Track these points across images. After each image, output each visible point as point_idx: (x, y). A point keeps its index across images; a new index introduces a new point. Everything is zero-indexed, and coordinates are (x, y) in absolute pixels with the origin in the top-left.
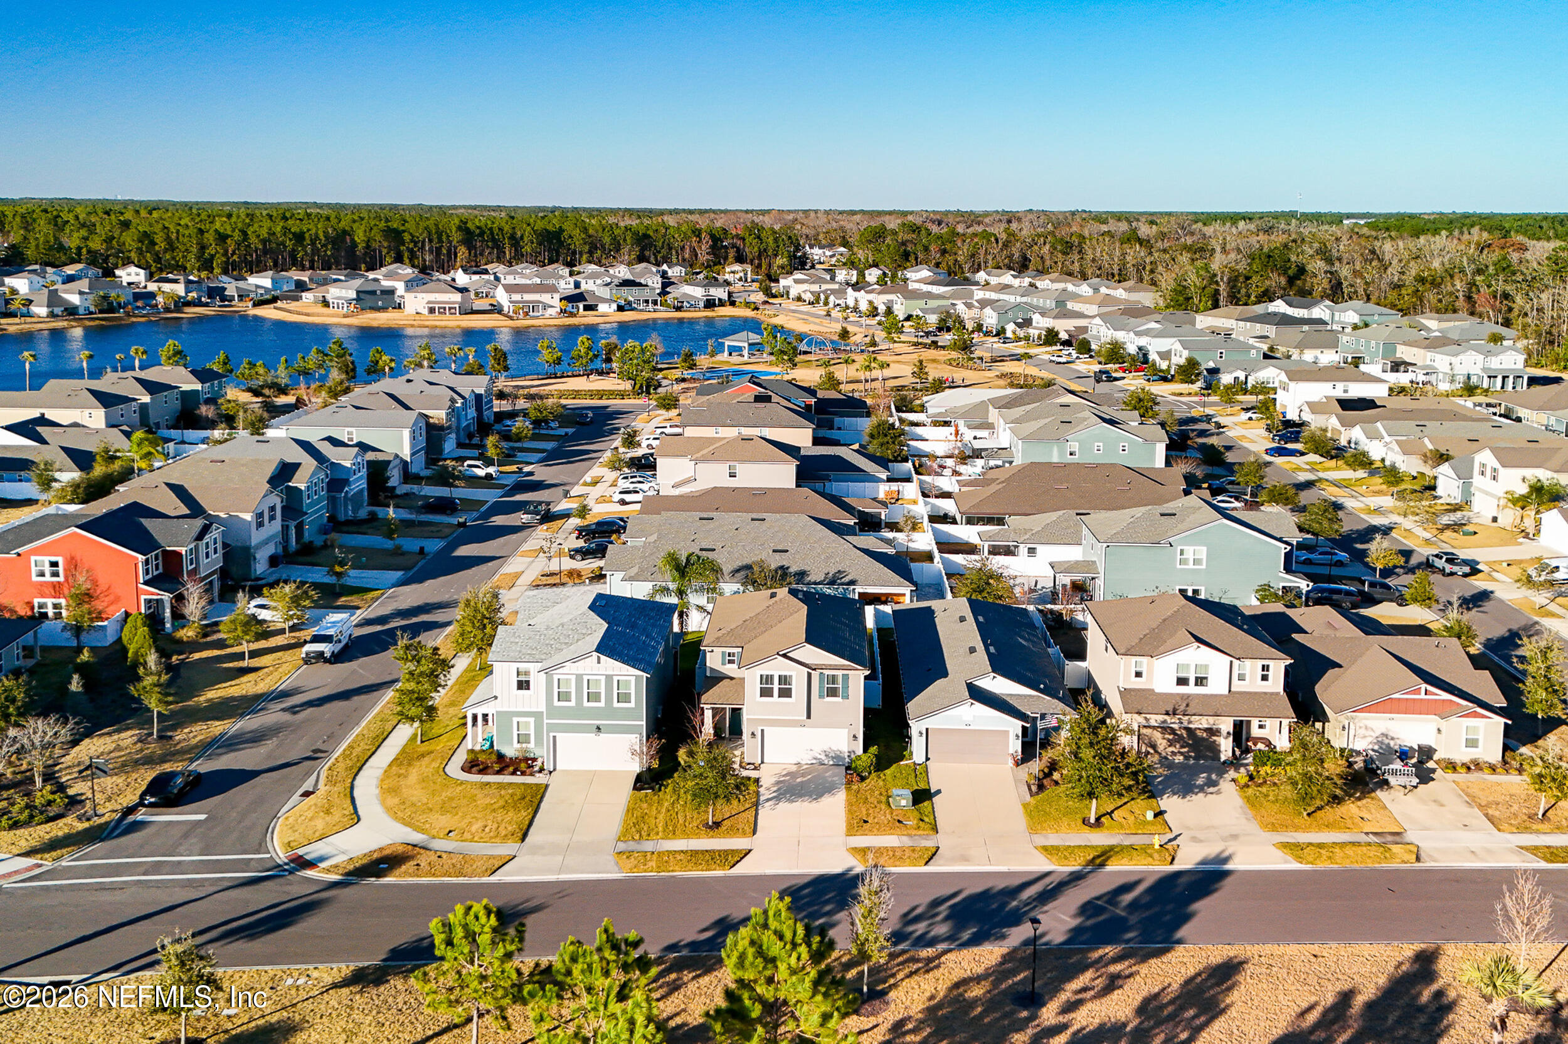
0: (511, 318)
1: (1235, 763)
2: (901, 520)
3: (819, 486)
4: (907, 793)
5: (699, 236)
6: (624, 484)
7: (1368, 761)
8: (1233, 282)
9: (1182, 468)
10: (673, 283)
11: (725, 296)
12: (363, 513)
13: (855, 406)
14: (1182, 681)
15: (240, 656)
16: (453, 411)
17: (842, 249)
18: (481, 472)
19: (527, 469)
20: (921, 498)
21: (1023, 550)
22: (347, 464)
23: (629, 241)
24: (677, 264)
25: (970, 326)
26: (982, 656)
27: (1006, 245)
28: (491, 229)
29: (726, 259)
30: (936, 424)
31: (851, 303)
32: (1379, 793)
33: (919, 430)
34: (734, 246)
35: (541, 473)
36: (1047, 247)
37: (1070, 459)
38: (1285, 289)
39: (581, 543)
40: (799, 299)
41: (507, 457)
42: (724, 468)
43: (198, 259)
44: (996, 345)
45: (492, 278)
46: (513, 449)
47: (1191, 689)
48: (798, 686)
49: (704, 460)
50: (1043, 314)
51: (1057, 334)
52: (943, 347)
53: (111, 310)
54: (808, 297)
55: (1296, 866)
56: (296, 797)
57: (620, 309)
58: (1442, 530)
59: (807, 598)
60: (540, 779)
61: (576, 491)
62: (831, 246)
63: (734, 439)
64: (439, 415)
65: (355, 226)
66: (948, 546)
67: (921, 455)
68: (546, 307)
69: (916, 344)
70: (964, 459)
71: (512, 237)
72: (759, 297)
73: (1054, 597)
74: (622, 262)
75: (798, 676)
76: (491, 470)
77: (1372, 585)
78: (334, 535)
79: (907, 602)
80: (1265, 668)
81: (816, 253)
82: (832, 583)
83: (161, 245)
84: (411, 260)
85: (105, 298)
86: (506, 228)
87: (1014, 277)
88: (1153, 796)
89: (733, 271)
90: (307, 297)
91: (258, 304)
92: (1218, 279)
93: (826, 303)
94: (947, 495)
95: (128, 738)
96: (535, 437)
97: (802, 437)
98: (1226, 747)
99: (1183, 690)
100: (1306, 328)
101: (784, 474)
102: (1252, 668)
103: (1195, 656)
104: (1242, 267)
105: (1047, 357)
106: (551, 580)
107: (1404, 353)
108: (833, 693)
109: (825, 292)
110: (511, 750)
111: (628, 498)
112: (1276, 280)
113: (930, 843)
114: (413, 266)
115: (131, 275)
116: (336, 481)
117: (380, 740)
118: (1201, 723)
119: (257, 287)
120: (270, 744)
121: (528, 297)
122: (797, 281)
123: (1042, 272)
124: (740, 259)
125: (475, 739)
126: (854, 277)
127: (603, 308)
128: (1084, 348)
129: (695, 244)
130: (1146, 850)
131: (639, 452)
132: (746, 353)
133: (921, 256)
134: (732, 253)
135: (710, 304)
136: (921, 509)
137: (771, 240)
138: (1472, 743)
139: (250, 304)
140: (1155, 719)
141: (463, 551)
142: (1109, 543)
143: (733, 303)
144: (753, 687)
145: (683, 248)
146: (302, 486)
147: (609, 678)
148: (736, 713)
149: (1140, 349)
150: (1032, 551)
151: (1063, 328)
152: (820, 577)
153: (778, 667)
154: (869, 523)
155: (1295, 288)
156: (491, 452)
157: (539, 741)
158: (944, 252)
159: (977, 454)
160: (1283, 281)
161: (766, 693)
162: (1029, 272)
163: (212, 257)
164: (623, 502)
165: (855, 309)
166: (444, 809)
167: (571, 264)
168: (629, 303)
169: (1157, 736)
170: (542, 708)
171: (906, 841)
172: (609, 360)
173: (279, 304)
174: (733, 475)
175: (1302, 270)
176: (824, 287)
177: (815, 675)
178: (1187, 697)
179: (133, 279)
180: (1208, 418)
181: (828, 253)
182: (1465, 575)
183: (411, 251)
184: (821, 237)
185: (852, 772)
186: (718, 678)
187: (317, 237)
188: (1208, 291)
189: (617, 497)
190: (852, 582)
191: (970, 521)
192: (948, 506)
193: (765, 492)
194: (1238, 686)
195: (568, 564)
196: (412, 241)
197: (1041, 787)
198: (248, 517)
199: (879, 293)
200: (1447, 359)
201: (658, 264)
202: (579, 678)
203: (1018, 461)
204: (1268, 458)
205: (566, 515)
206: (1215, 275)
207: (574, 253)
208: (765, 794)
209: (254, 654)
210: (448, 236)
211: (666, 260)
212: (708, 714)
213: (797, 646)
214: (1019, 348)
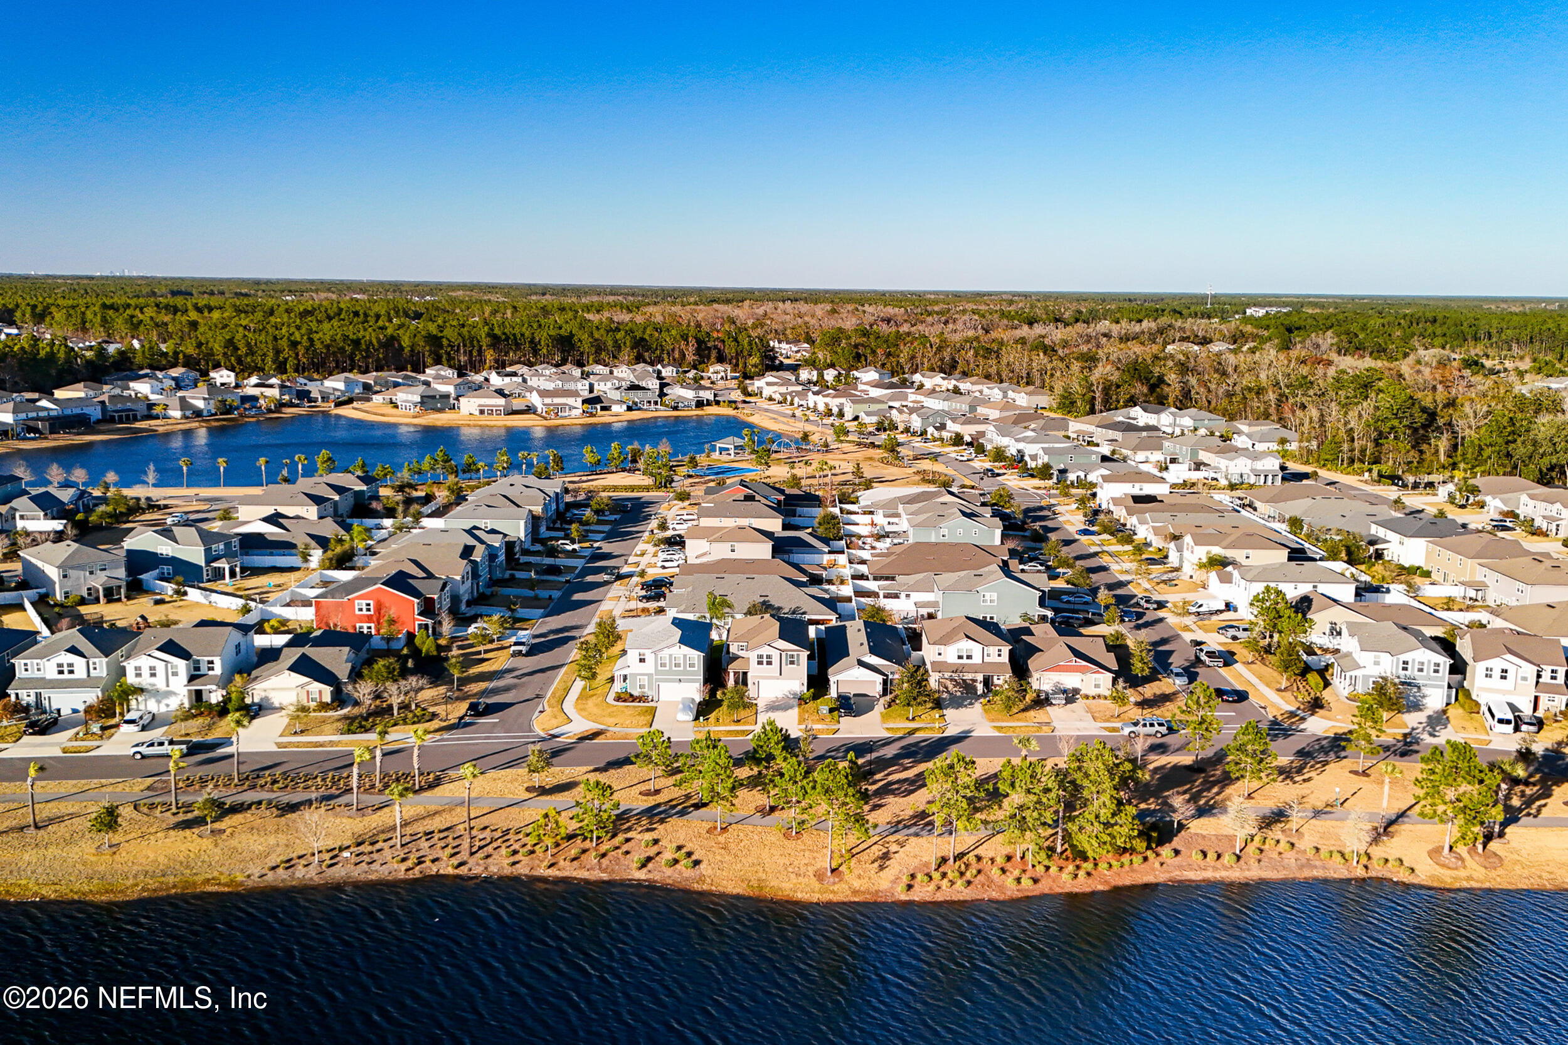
0: (545, 419)
1: (984, 695)
2: (834, 578)
3: (786, 557)
4: (827, 708)
5: (686, 340)
6: (662, 556)
7: (1047, 694)
8: (1106, 391)
9: (1011, 544)
10: (668, 384)
11: (711, 398)
12: (507, 575)
13: (812, 500)
14: (960, 657)
15: (479, 653)
16: (546, 507)
17: (806, 345)
18: (569, 548)
19: (596, 545)
20: (848, 565)
21: (903, 595)
22: (497, 545)
23: (628, 344)
24: (669, 364)
25: (901, 428)
26: (866, 647)
27: (940, 349)
28: (514, 335)
29: (709, 358)
30: (865, 513)
31: (811, 405)
32: (1048, 708)
33: (853, 517)
34: (716, 347)
35: (607, 548)
36: (972, 352)
37: (942, 540)
38: (1146, 395)
39: (643, 593)
40: (771, 399)
41: (583, 538)
42: (727, 546)
43: (274, 362)
44: (917, 443)
45: (520, 380)
46: (587, 531)
47: (965, 661)
48: (775, 660)
49: (715, 541)
50: (954, 420)
51: (962, 438)
52: (879, 447)
53: (228, 412)
54: (777, 397)
55: (997, 734)
56: (537, 713)
57: (629, 409)
58: (1158, 583)
59: (780, 619)
60: (651, 704)
61: (631, 559)
62: (796, 341)
63: (734, 528)
64: (538, 509)
65: (401, 332)
66: (859, 593)
67: (851, 535)
68: (571, 408)
69: (859, 444)
70: (879, 537)
71: (532, 341)
72: (737, 395)
73: (915, 621)
74: (622, 362)
75: (775, 655)
76: (576, 546)
77: (1093, 614)
78: (495, 589)
79: (834, 623)
80: (1000, 650)
81: (783, 348)
82: (794, 613)
83: (243, 350)
84: (448, 361)
85: (223, 402)
86: (527, 334)
87: (943, 379)
88: (941, 708)
89: (715, 370)
90: (378, 399)
91: (339, 404)
92: (1095, 388)
93: (792, 404)
94: (863, 562)
95: (442, 689)
96: (599, 522)
97: (775, 524)
98: (980, 688)
99: (961, 661)
100: (1144, 434)
101: (764, 550)
102: (993, 650)
103: (966, 645)
104: (1115, 377)
105: (953, 455)
106: (631, 614)
107: (1204, 456)
108: (792, 663)
109: (790, 393)
110: (636, 693)
111: (667, 564)
112: (1140, 389)
113: (836, 727)
114: (450, 367)
115: (223, 376)
116: (492, 556)
117: (567, 691)
118: (968, 676)
119: (335, 389)
120: (514, 692)
121: (557, 400)
122: (768, 384)
123: (965, 374)
124: (721, 359)
125: (618, 687)
126: (814, 376)
127: (615, 408)
128: (981, 450)
129: (683, 347)
130: (932, 729)
131: (669, 533)
132: (732, 452)
133: (870, 358)
134: (714, 354)
135: (700, 404)
136: (847, 572)
137: (746, 343)
138: (1097, 686)
139: (333, 405)
140: (947, 675)
141: (577, 597)
142: (944, 591)
143: (718, 403)
144: (754, 660)
145: (673, 350)
146: (478, 560)
147: (685, 656)
148: (745, 674)
149: (1019, 451)
150: (908, 596)
151: (968, 432)
152: (786, 610)
153: (765, 651)
154: (816, 580)
155: (1155, 395)
156: (575, 535)
157: (650, 688)
158: (889, 355)
159: (887, 535)
160: (1145, 390)
161: (760, 663)
162: (957, 375)
163: (286, 360)
164: (664, 567)
165: (815, 410)
166: (610, 715)
167: (580, 364)
168: (635, 403)
169: (948, 683)
170: (652, 671)
171: (825, 727)
172: (634, 461)
173: (355, 404)
174: (733, 551)
175: (1161, 380)
176: (791, 389)
177: (784, 654)
178: (963, 666)
179: (224, 380)
180: (1049, 507)
181: (794, 349)
182: (1155, 609)
183: (448, 354)
184: (788, 332)
185: (802, 700)
186: (736, 658)
187: (371, 342)
188: (1088, 397)
189: (660, 564)
190: (804, 613)
191: (875, 579)
192: (864, 569)
193: (754, 561)
194: (987, 659)
195: (641, 605)
196: (449, 345)
197: (890, 706)
198: (458, 578)
199: (834, 397)
200: (1226, 462)
201: (652, 364)
202: (670, 656)
203: (911, 541)
204: (1077, 537)
205: (630, 576)
206: (1092, 385)
207: (582, 354)
208: (760, 709)
209: (486, 652)
210: (478, 341)
211: (660, 360)
212: (732, 675)
213: (774, 640)
214: (935, 448)
